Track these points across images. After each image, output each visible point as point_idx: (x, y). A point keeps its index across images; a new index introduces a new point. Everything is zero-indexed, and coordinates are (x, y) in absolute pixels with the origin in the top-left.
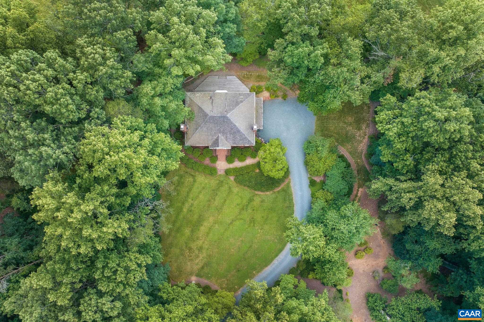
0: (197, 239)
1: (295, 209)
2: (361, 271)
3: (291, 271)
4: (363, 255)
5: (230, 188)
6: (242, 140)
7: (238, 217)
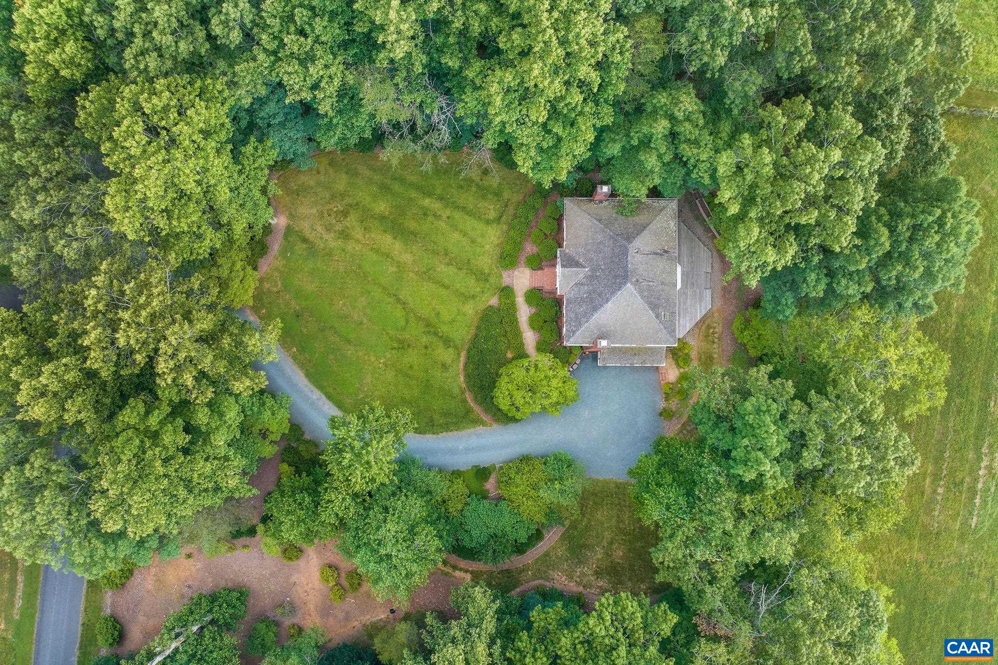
0: (365, 229)
1: (428, 436)
2: (294, 579)
3: (296, 428)
4: (328, 581)
5: (473, 297)
6: (577, 318)
7: (412, 315)
